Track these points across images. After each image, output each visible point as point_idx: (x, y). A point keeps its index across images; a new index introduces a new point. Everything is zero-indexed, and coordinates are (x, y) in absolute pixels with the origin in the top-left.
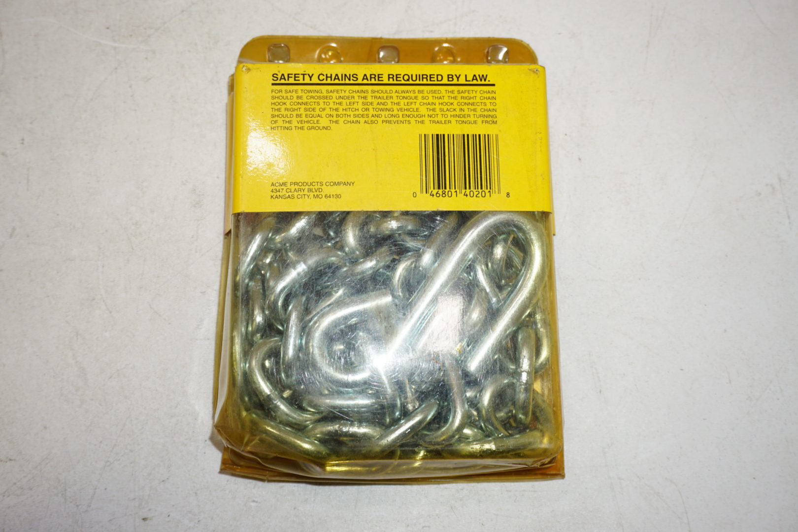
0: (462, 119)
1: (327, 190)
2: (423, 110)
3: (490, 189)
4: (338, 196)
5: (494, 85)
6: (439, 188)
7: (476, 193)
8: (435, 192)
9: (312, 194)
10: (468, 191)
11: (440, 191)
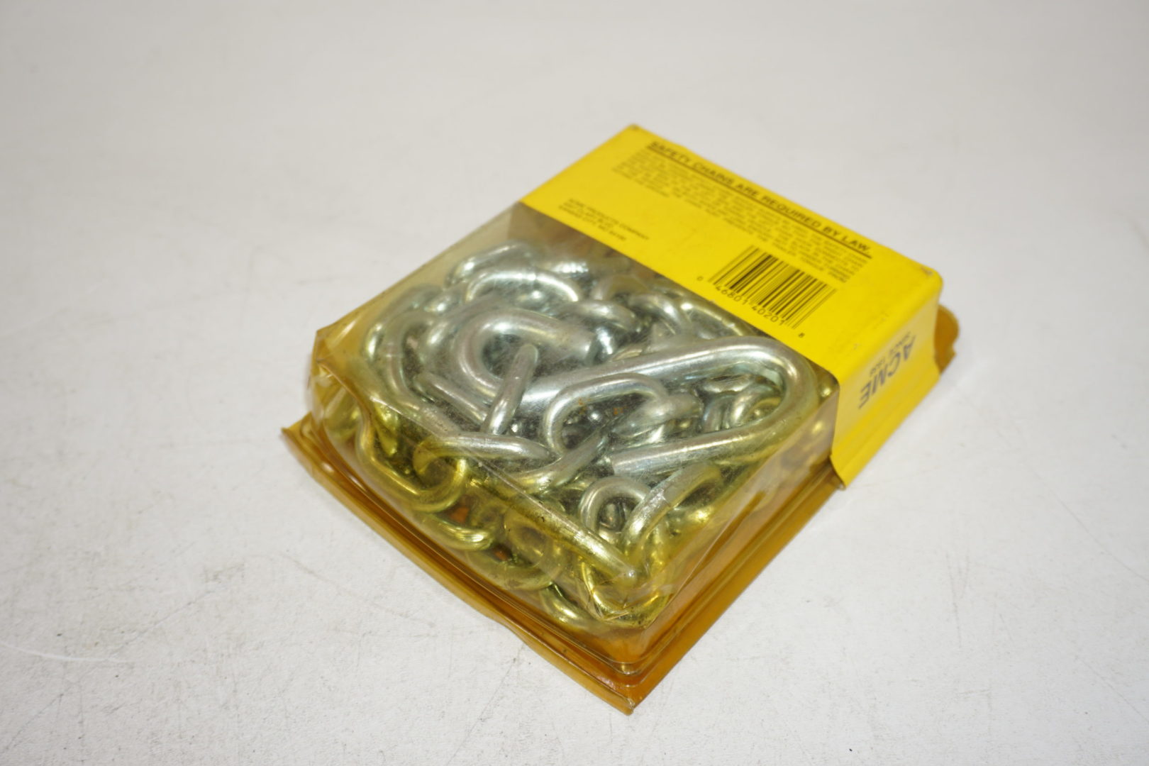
0: (809, 259)
1: (616, 229)
2: (775, 234)
3: (787, 319)
4: (622, 238)
5: (869, 257)
6: (732, 287)
7: (766, 313)
8: (723, 288)
9: (598, 224)
10: (760, 307)
11: (730, 291)
